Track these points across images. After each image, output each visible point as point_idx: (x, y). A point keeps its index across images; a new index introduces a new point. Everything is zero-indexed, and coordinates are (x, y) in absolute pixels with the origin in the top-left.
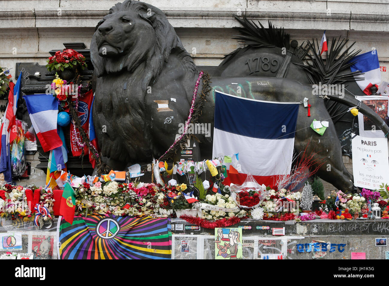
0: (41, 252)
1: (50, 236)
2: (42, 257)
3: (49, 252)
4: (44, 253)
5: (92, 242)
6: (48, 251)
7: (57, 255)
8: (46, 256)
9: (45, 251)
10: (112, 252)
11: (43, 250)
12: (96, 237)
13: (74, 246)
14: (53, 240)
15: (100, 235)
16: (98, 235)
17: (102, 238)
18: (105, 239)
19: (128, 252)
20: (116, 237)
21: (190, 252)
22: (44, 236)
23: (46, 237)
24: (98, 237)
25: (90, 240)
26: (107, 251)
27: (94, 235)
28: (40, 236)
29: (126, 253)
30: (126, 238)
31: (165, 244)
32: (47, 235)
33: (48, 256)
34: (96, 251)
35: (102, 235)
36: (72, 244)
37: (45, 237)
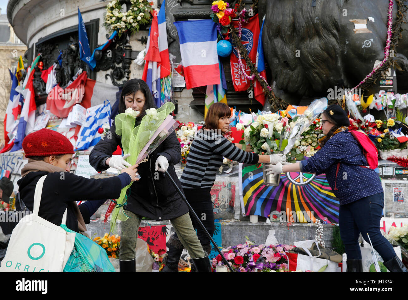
0: (219, 202)
1: (231, 183)
2: (221, 208)
3: (230, 202)
4: (223, 203)
5: (283, 190)
6: (228, 201)
7: (240, 206)
8: (226, 207)
9: (224, 201)
10: (308, 201)
11: (222, 200)
12: (289, 184)
13: (261, 193)
14: (234, 187)
15: (293, 181)
16: (290, 181)
17: (296, 185)
18: (300, 185)
19: (328, 201)
20: (313, 182)
21: (405, 202)
22: (223, 183)
23: (226, 183)
24: (291, 184)
25: (280, 187)
26: (302, 201)
27: (286, 181)
28: (219, 182)
29: (325, 202)
32: (227, 181)
33: (228, 207)
34: (288, 201)
35: (295, 181)
36: (258, 192)
37: (225, 183)
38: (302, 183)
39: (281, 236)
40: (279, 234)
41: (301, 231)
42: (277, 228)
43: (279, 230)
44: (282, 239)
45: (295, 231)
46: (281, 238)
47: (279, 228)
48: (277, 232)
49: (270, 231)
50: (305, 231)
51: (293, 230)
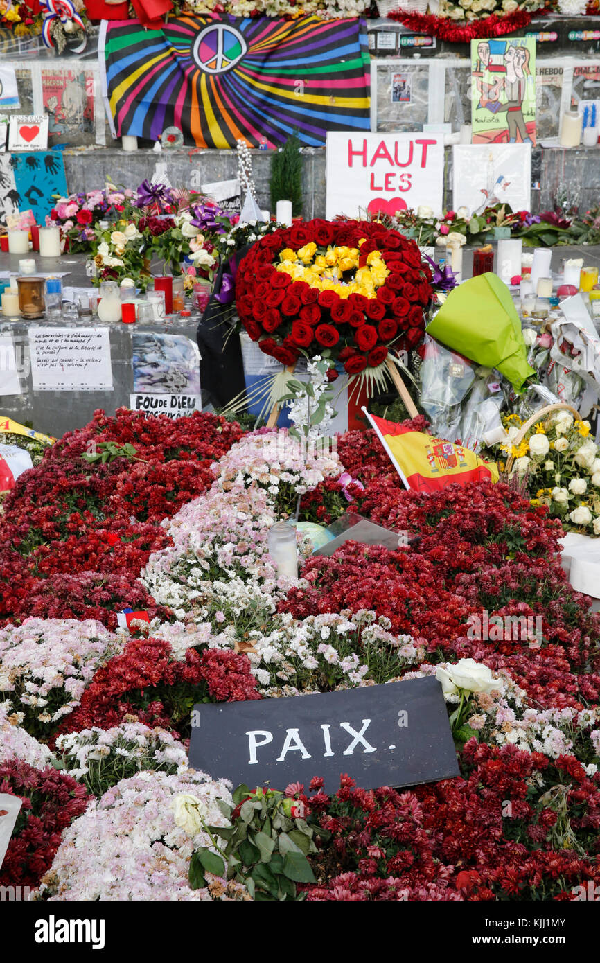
0: (65, 112)
1: (83, 72)
2: (68, 123)
3: (85, 110)
4: (72, 114)
5: (185, 85)
6: (82, 109)
7: (104, 118)
8: (79, 121)
9: (74, 109)
10: (232, 107)
11: (69, 107)
12: (193, 72)
13: (143, 93)
14: (91, 80)
15: (203, 66)
16: (198, 67)
17: (208, 75)
18: (214, 75)
19: (270, 105)
20: (239, 67)
21: (413, 102)
22: (70, 73)
23: (76, 74)
24: (198, 72)
25: (179, 81)
26: (220, 105)
27: (188, 67)
28: (60, 72)
29: (264, 108)
30: (264, 71)
31: (356, 83)
32: (76, 70)
33: (82, 121)
34: (195, 106)
35: (207, 66)
36: (138, 90)
37: (73, 73)
38: (219, 70)
39: (178, 174)
40: (174, 170)
41: (215, 163)
42: (170, 158)
43: (174, 164)
44: (181, 181)
45: (203, 164)
46: (178, 178)
47: (174, 159)
48: (170, 167)
49: (157, 165)
50: (222, 163)
51: (199, 162)
